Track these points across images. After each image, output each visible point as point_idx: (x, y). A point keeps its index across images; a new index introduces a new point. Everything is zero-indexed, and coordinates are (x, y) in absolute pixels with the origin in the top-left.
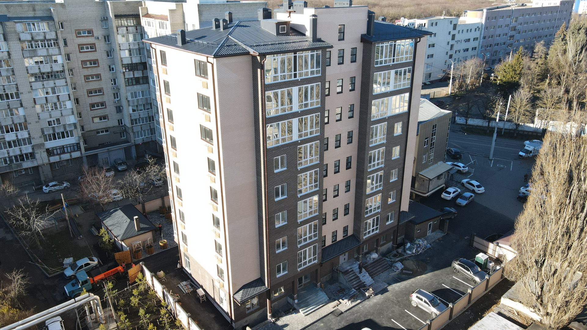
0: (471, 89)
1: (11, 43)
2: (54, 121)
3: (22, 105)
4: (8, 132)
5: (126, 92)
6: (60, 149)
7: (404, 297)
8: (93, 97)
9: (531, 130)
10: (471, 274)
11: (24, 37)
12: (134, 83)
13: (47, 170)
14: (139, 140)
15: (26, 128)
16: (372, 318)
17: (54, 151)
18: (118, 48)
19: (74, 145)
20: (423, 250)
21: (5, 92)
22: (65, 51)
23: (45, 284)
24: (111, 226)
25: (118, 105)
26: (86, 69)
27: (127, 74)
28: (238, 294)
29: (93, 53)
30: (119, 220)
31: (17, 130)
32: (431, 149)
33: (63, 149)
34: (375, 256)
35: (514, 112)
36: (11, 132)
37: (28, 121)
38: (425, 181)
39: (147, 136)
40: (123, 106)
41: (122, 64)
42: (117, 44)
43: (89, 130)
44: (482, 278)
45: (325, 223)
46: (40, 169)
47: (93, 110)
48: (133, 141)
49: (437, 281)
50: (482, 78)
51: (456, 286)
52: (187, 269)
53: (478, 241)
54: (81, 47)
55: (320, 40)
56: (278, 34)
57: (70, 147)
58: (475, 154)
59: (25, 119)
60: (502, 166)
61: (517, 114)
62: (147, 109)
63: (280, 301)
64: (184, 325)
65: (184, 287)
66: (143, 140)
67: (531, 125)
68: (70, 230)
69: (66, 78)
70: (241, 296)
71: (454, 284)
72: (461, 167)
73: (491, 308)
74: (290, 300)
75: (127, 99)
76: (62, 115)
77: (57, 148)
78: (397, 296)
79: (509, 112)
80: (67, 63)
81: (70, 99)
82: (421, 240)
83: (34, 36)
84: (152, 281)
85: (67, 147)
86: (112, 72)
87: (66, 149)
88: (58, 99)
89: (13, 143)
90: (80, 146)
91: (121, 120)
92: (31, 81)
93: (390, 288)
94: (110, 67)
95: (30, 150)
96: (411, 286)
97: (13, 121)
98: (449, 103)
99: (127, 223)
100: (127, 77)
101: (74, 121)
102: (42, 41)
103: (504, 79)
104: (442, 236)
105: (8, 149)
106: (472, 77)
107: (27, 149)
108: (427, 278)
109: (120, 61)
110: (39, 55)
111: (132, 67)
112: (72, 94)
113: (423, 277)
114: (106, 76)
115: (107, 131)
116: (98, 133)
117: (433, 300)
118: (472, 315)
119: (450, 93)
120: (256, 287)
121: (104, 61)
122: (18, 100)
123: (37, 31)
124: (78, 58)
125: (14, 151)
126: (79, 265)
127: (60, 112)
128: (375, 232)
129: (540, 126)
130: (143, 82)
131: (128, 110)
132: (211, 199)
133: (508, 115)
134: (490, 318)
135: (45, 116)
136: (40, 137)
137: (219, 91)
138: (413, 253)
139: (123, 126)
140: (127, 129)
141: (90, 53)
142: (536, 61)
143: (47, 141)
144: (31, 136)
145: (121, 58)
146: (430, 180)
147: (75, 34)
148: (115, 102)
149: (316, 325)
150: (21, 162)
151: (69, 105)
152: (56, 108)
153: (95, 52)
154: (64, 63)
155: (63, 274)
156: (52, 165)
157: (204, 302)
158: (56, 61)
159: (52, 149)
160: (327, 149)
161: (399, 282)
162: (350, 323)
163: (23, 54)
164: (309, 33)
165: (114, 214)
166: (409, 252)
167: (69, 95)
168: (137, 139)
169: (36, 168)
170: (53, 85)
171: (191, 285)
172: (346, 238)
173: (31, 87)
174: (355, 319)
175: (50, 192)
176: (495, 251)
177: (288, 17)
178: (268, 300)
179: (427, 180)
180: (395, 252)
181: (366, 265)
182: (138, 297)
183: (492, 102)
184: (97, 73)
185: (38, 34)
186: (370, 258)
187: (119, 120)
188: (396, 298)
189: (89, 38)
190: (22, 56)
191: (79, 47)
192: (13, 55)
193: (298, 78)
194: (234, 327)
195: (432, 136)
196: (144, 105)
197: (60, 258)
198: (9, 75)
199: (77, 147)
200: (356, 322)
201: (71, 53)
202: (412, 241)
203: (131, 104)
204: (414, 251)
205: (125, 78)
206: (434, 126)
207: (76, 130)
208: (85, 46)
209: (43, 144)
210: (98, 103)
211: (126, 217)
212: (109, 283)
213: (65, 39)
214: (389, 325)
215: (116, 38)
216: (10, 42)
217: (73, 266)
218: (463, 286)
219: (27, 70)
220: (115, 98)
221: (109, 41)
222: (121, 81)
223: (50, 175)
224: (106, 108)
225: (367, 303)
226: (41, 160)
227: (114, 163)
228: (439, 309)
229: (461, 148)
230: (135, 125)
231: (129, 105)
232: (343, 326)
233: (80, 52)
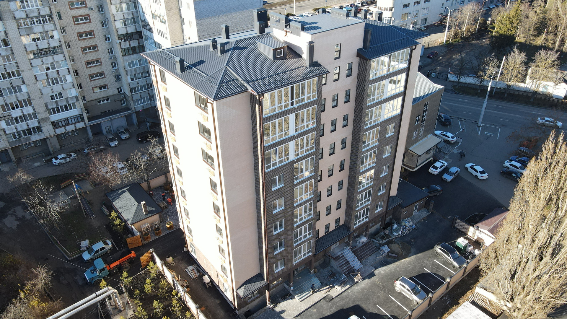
0: (467, 35)
1: (7, 22)
2: (56, 95)
3: (24, 83)
4: (13, 108)
5: (123, 62)
6: (64, 121)
7: (389, 282)
8: (91, 68)
9: (522, 90)
10: (451, 259)
11: (18, 15)
12: (131, 52)
13: (55, 141)
14: (139, 107)
15: (31, 104)
16: (359, 304)
17: (59, 123)
18: (112, 19)
19: (78, 116)
20: (408, 231)
21: (6, 71)
22: (60, 24)
23: (67, 267)
24: (120, 208)
25: (116, 74)
26: (82, 41)
27: (123, 44)
28: (240, 290)
29: (88, 24)
30: (127, 202)
31: (22, 107)
32: (421, 125)
33: (67, 121)
34: (364, 239)
35: (507, 74)
36: (17, 108)
37: (31, 97)
38: (414, 157)
39: (146, 103)
40: (122, 75)
41: (118, 35)
42: (111, 15)
43: (90, 100)
44: (460, 263)
45: (319, 219)
46: (48, 141)
47: (92, 80)
48: (133, 109)
49: (419, 265)
50: (478, 24)
51: (437, 270)
52: (193, 254)
53: (460, 224)
54: (76, 19)
55: (317, 64)
56: (275, 58)
57: (74, 118)
58: (465, 120)
59: (29, 95)
60: (489, 134)
61: (509, 75)
62: (145, 77)
63: (278, 287)
64: (193, 312)
65: (191, 272)
66: (143, 107)
67: (522, 85)
68: (83, 208)
69: (64, 53)
70: (243, 292)
71: (434, 268)
72: (449, 138)
73: (466, 293)
74: (287, 287)
75: (125, 69)
76: (63, 89)
77: (62, 120)
78: (382, 281)
79: (501, 74)
80: (64, 36)
81: (69, 73)
82: (407, 222)
83: (28, 13)
84: (163, 267)
85: (71, 119)
86: (108, 41)
87: (70, 121)
88: (58, 74)
89: (20, 119)
90: (83, 117)
91: (120, 88)
92: (30, 58)
93: (376, 272)
94: (105, 36)
95: (37, 125)
96: (396, 269)
97: (17, 98)
98: (443, 54)
99: (135, 207)
100: (123, 47)
101: (76, 93)
102: (36, 17)
103: (500, 32)
104: (426, 215)
105: (16, 125)
106: (468, 23)
107: (33, 123)
108: (411, 262)
109: (115, 32)
110: (35, 32)
111: (127, 37)
112: (71, 68)
113: (407, 261)
114: (103, 46)
115: (107, 100)
116: (100, 102)
117: (415, 288)
118: (449, 301)
119: (444, 41)
120: (256, 282)
121: (99, 32)
122: (20, 78)
123: (31, 8)
124: (73, 30)
125: (21, 126)
126: (95, 250)
127: (61, 86)
128: (365, 220)
129: (532, 86)
130: (139, 51)
131: (126, 80)
132: (214, 212)
133: (500, 76)
134: (465, 308)
135: (48, 91)
136: (45, 112)
137: (219, 128)
138: (399, 235)
139: (122, 94)
140: (127, 97)
141: (85, 24)
142: (535, 10)
143: (52, 114)
144: (36, 111)
145: (116, 29)
146: (419, 156)
147: (68, 6)
148: (114, 71)
149: (310, 311)
150: (29, 135)
151: (70, 78)
152: (57, 83)
153: (90, 24)
154: (60, 38)
155: (81, 257)
156: (58, 136)
157: (209, 287)
158: (52, 37)
159: (57, 121)
160: (322, 158)
161: (385, 265)
162: (340, 308)
163: (19, 32)
164: (305, 55)
165: (122, 195)
166: (395, 234)
167: (68, 69)
168: (137, 106)
169: (44, 140)
170: (52, 61)
171: (197, 269)
172: (338, 228)
173: (31, 64)
174: (344, 305)
175: (60, 164)
176: (475, 234)
177: (285, 36)
178: (267, 291)
179: (416, 156)
180: (382, 233)
181: (355, 249)
182: (151, 284)
183: (485, 63)
184: (94, 44)
185: (32, 11)
186: (360, 242)
187: (118, 89)
188: (382, 283)
189: (83, 9)
190: (19, 35)
191: (73, 19)
192: (9, 34)
193: (295, 105)
194: (237, 313)
195: (424, 113)
196: (142, 74)
197: (76, 239)
198: (8, 54)
199: (80, 118)
200: (345, 308)
201: (67, 26)
202: (399, 223)
203: (129, 73)
204: (400, 233)
205: (121, 49)
206: (425, 104)
207: (78, 102)
208: (79, 18)
209: (48, 118)
210: (97, 73)
211: (133, 200)
212: (124, 273)
213: (59, 12)
214: (375, 311)
215: (109, 8)
216: (5, 21)
217: (90, 250)
218: (443, 271)
219: (25, 48)
220: (113, 67)
221: (102, 11)
222: (118, 52)
223: (58, 146)
224: (105, 77)
225: (356, 288)
226: (48, 133)
227: (117, 131)
228: (420, 298)
229: (451, 111)
230: (134, 93)
231: (127, 75)
232: (333, 312)
233: (75, 24)
